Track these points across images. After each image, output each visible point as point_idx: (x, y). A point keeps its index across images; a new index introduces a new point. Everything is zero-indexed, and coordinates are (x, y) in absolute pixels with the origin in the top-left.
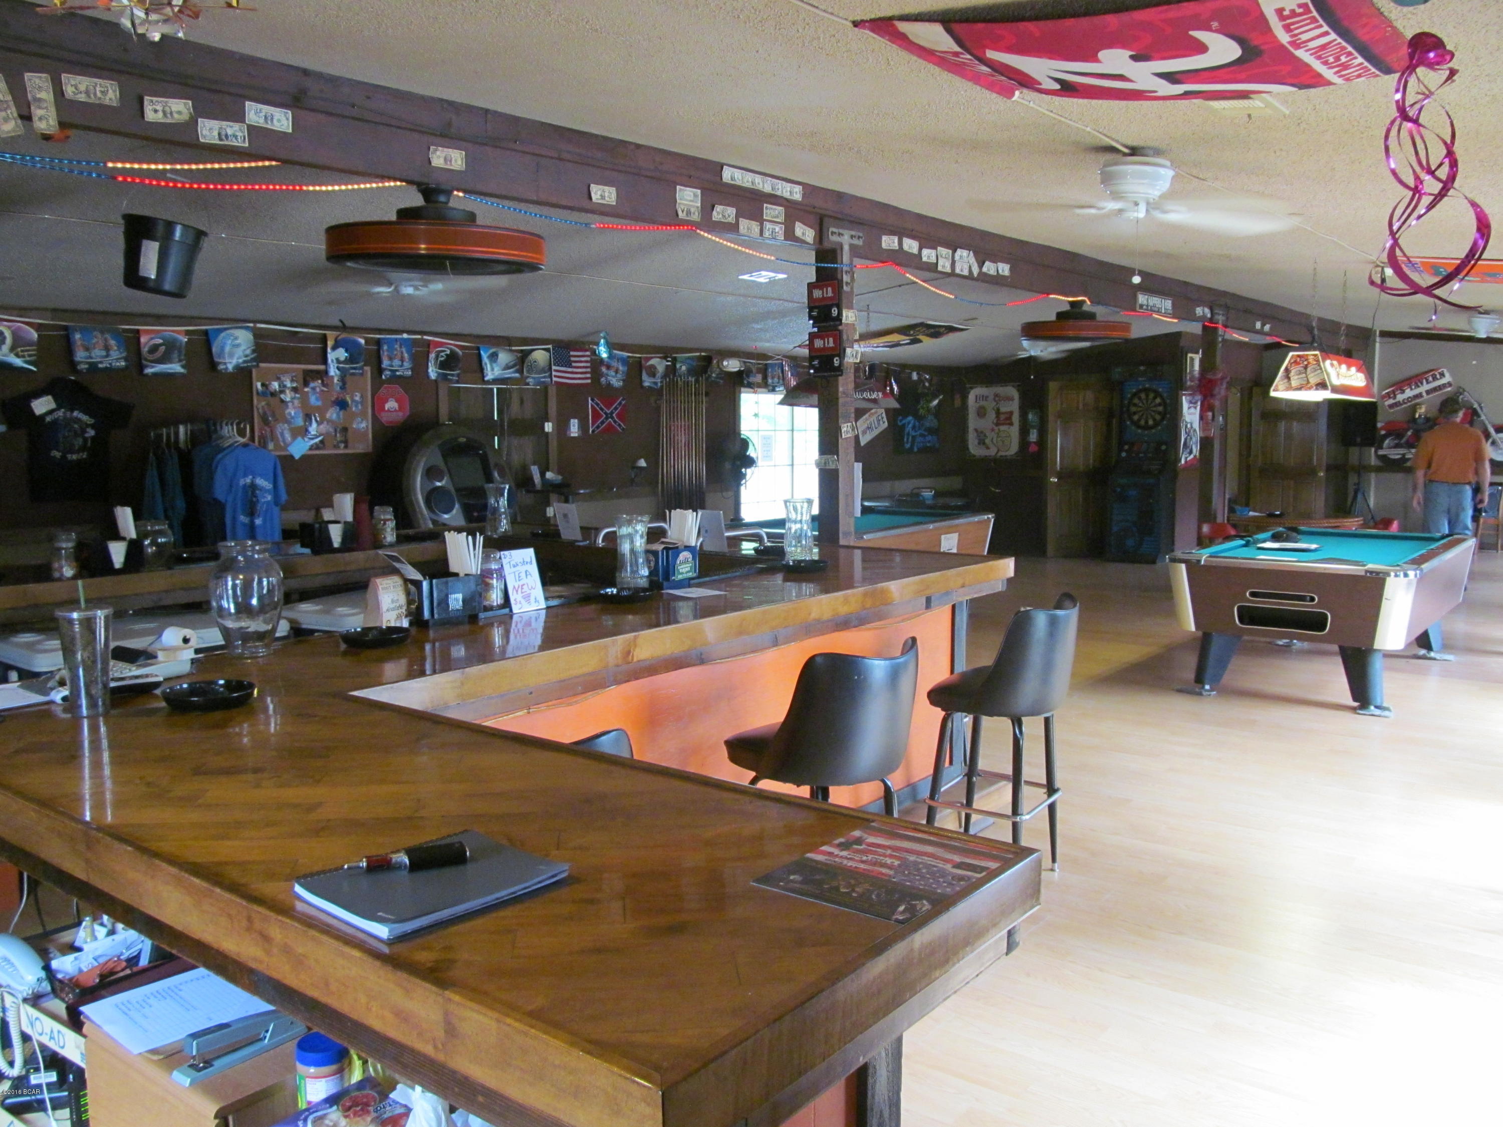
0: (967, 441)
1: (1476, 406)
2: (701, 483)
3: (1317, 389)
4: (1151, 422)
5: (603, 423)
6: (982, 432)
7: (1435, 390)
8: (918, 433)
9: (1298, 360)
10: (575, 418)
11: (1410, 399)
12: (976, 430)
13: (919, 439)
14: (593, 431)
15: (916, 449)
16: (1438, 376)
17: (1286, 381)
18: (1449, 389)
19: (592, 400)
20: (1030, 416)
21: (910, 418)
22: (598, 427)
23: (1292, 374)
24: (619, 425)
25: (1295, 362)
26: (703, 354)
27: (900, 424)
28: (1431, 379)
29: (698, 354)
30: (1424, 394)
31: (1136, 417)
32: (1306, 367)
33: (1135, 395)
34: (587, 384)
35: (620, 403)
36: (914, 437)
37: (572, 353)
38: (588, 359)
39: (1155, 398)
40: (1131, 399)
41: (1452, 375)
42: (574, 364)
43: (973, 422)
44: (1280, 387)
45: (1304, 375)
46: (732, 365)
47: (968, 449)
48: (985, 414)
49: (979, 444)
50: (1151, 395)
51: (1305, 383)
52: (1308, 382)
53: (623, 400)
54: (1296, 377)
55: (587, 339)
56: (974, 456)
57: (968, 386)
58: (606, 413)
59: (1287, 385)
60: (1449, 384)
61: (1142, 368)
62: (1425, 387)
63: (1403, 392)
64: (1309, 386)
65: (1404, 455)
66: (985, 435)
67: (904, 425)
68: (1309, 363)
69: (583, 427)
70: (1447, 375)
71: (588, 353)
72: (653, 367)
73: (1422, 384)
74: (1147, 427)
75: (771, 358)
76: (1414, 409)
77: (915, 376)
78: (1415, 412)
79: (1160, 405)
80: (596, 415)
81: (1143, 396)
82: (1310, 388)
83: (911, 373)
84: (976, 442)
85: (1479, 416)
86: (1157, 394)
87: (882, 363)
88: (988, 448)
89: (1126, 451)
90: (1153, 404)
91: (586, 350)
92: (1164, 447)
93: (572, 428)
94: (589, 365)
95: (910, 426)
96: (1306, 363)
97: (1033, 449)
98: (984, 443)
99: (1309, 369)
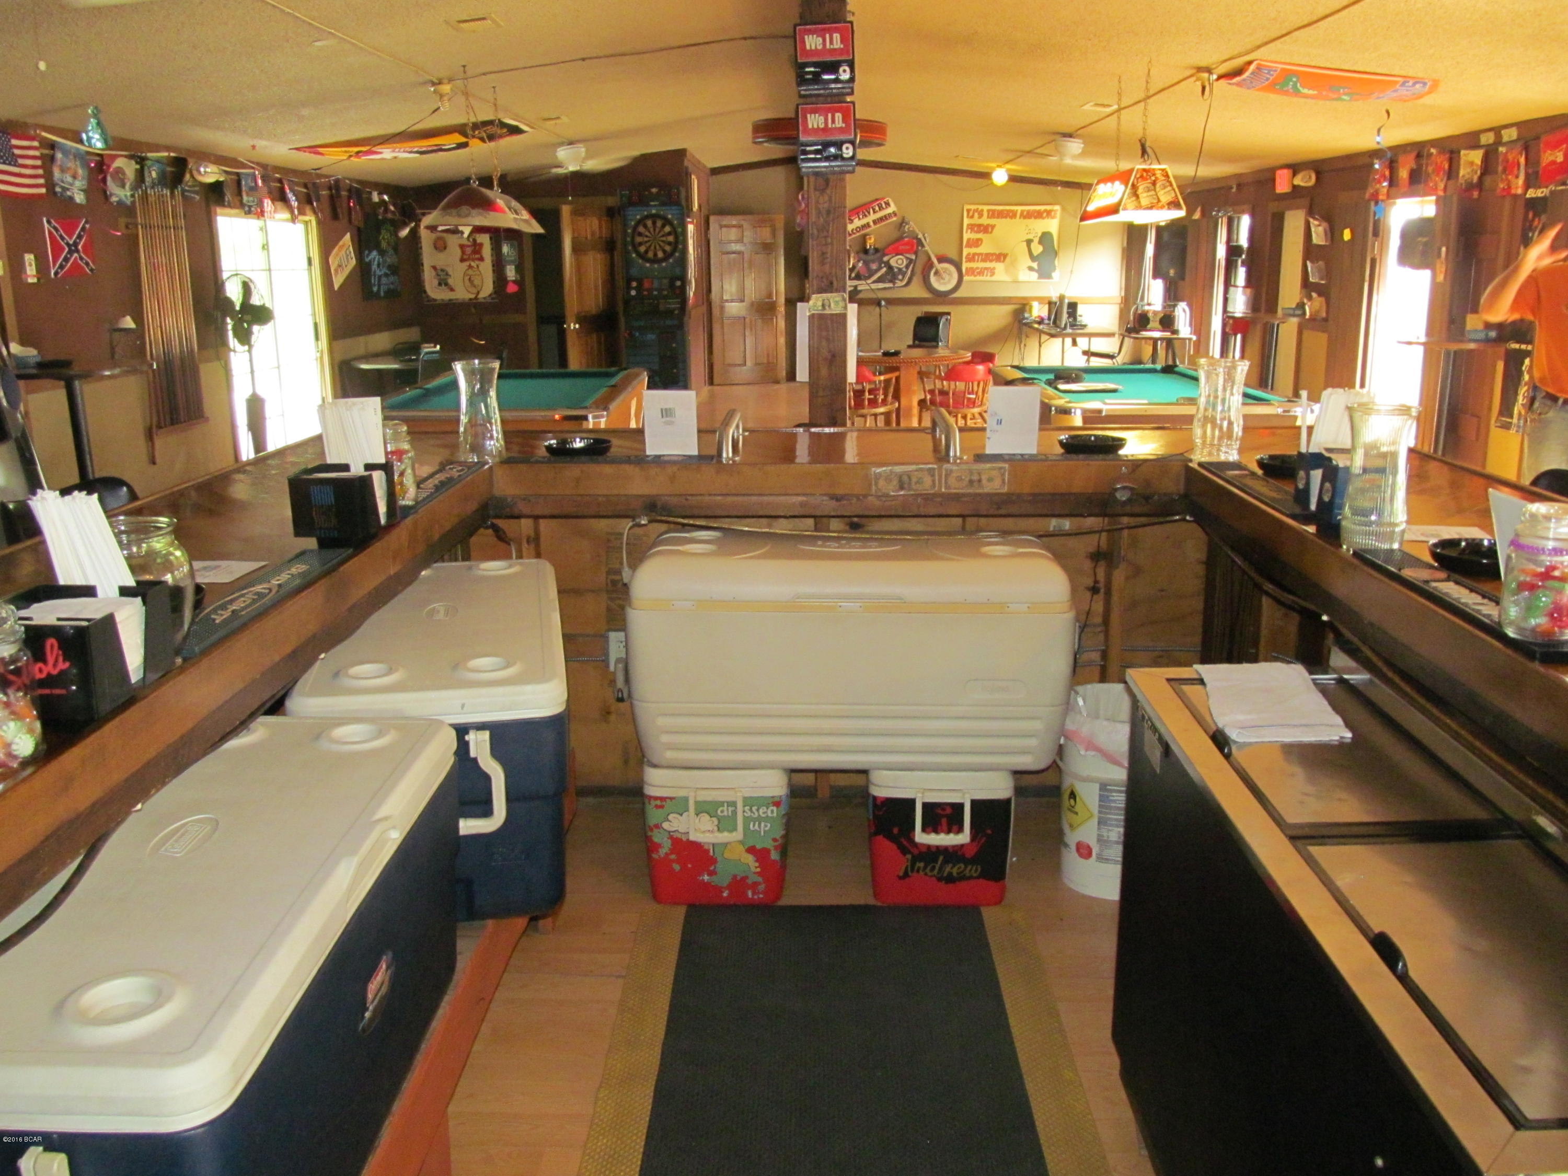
0: (424, 281)
1: (920, 236)
2: (192, 351)
3: (1169, 209)
4: (660, 255)
5: (66, 260)
6: (442, 270)
7: (881, 219)
8: (383, 272)
9: (1145, 174)
10: (30, 252)
11: (860, 229)
12: (434, 268)
13: (384, 280)
14: (56, 273)
15: (382, 294)
16: (884, 206)
17: (1134, 198)
18: (895, 219)
19: (49, 222)
20: (505, 249)
21: (375, 253)
22: (61, 267)
23: (1140, 190)
24: (87, 264)
25: (1142, 177)
26: (172, 154)
27: (367, 260)
28: (877, 208)
29: (166, 154)
30: (872, 224)
31: (642, 249)
32: (1154, 183)
33: (639, 222)
34: (40, 196)
35: (83, 229)
36: (380, 277)
37: (14, 142)
38: (37, 153)
39: (663, 226)
40: (635, 228)
41: (896, 204)
42: (21, 161)
43: (429, 257)
44: (1128, 206)
45: (1153, 193)
46: (210, 174)
47: (425, 292)
48: (445, 248)
49: (440, 284)
50: (659, 223)
51: (1155, 201)
52: (1159, 201)
53: (86, 222)
54: (1145, 195)
55: (30, 121)
56: (435, 300)
57: (419, 211)
58: (68, 244)
59: (1135, 203)
60: (895, 214)
61: (654, 190)
62: (872, 217)
63: (851, 221)
64: (1160, 204)
65: (856, 287)
66: (447, 274)
67: (370, 261)
68: (1157, 178)
69: (42, 269)
70: (892, 204)
71: (36, 144)
72: (119, 171)
73: (869, 213)
74: (655, 260)
75: (244, 166)
76: (864, 238)
77: (375, 197)
78: (865, 242)
79: (669, 234)
80: (57, 250)
81: (649, 223)
82: (1162, 207)
83: (370, 193)
84: (436, 282)
85: (923, 246)
86: (667, 222)
87: (345, 178)
88: (452, 290)
89: (634, 288)
90: (662, 233)
91: (32, 139)
92: (678, 283)
93: (28, 268)
94: (39, 163)
95: (376, 263)
96: (1153, 178)
97: (512, 289)
98: (446, 284)
99: (1158, 186)
